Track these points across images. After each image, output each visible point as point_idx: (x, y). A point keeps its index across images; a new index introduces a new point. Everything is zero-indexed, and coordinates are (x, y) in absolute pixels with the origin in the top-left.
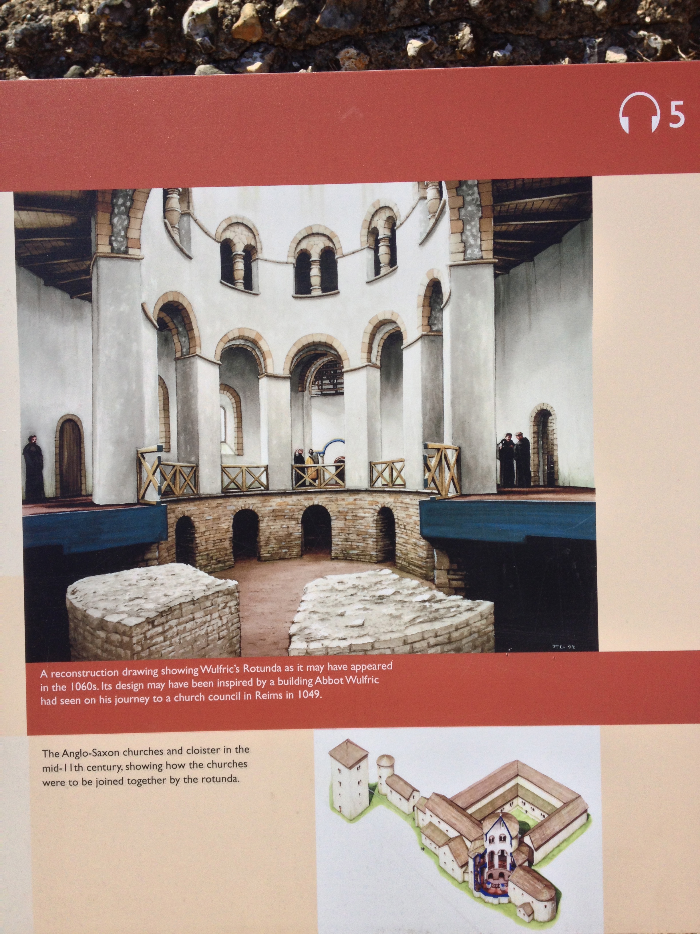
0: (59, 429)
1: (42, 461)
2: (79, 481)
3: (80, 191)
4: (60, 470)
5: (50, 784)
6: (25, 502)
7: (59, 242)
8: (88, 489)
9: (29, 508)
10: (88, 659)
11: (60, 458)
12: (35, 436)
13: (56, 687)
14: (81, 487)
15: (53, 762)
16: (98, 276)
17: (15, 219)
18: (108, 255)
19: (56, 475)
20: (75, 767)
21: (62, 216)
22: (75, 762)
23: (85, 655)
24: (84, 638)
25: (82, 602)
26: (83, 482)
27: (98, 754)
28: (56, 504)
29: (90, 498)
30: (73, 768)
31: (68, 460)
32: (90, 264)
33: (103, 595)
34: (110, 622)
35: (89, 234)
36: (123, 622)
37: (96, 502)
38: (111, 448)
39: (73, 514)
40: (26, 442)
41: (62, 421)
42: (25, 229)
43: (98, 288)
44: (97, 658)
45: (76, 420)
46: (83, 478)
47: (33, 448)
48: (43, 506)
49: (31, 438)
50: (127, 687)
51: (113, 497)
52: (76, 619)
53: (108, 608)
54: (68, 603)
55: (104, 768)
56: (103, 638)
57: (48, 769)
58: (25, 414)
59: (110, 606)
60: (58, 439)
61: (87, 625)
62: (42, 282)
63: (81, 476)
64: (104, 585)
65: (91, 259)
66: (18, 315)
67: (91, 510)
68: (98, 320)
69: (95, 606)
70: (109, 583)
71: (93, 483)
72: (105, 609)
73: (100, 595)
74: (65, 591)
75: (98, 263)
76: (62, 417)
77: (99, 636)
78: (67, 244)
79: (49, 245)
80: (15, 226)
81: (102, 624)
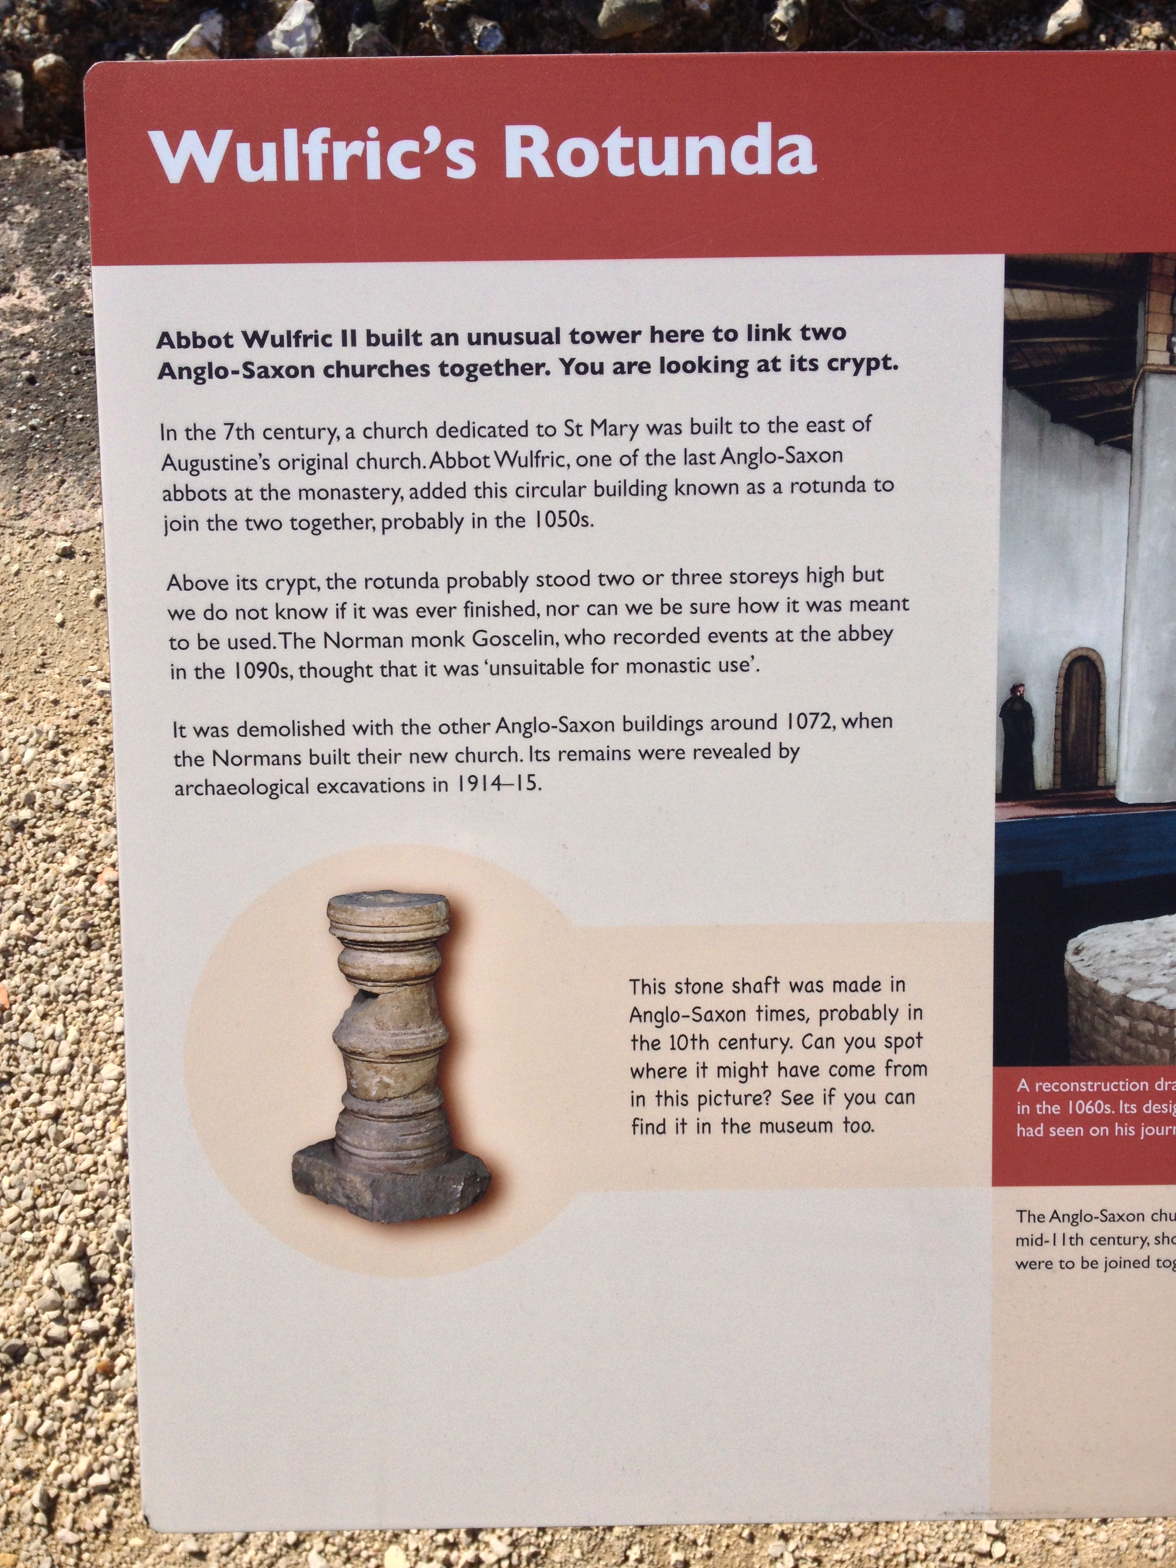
0: (1064, 672)
1: (1033, 728)
2: (1094, 762)
3: (1121, 254)
4: (1062, 743)
5: (1028, 1266)
6: (1000, 798)
7: (1080, 345)
8: (1108, 775)
9: (1007, 807)
10: (1098, 1062)
11: (1063, 723)
12: (1022, 685)
13: (1042, 1108)
14: (1097, 773)
15: (1033, 1229)
16: (1144, 407)
17: (1005, 303)
18: (1164, 369)
19: (1055, 752)
20: (1071, 1238)
21: (1089, 299)
22: (1071, 1231)
23: (1093, 1055)
24: (1094, 1028)
25: (1091, 968)
26: (1101, 764)
27: (1108, 1217)
28: (1054, 801)
29: (1112, 792)
30: (1067, 1241)
31: (1076, 726)
32: (1132, 385)
33: (1127, 956)
34: (1138, 1001)
35: (1134, 332)
36: (1159, 1002)
37: (1122, 798)
38: (1150, 707)
39: (1082, 819)
40: (1007, 695)
41: (1069, 659)
42: (1022, 321)
43: (1143, 427)
44: (1113, 1060)
45: (1094, 657)
46: (1101, 758)
47: (1018, 706)
48: (1032, 805)
49: (1015, 689)
50: (1162, 1109)
51: (1150, 791)
52: (1081, 995)
53: (1134, 978)
54: (1067, 968)
55: (1117, 1240)
56: (1125, 1027)
57: (1025, 1241)
58: (1005, 647)
59: (1138, 974)
60: (1061, 691)
61: (1099, 1006)
62: (1047, 415)
63: (1098, 755)
64: (1129, 940)
65: (1134, 376)
66: (1004, 473)
67: (1113, 812)
68: (1141, 483)
69: (1113, 974)
70: (1135, 937)
71: (1118, 765)
72: (1130, 980)
73: (1122, 957)
74: (1064, 949)
75: (1147, 383)
76: (1070, 653)
77: (1118, 1023)
78: (1095, 349)
79: (1061, 351)
80: (1005, 316)
81: (1124, 1005)
